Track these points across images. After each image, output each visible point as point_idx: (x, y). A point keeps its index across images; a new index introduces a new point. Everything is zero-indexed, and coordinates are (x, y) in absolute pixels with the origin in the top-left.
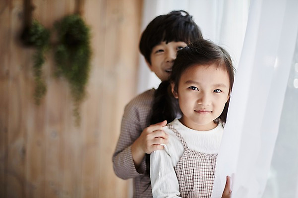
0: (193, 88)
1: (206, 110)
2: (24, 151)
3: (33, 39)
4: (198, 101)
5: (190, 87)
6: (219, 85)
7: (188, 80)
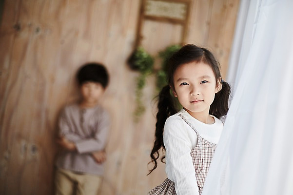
0: (185, 84)
1: (199, 99)
2: (119, 164)
3: (138, 63)
4: (190, 93)
5: (181, 84)
6: (203, 77)
7: (178, 78)
